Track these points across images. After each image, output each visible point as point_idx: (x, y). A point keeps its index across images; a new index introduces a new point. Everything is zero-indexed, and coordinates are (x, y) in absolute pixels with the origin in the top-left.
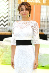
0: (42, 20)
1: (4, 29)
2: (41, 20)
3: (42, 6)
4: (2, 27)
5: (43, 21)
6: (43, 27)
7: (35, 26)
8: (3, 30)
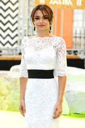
0: (76, 34)
1: (12, 50)
2: (74, 35)
3: (76, 11)
4: (8, 48)
5: (78, 35)
6: (77, 47)
7: (60, 45)
8: (10, 52)
